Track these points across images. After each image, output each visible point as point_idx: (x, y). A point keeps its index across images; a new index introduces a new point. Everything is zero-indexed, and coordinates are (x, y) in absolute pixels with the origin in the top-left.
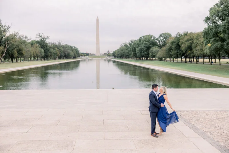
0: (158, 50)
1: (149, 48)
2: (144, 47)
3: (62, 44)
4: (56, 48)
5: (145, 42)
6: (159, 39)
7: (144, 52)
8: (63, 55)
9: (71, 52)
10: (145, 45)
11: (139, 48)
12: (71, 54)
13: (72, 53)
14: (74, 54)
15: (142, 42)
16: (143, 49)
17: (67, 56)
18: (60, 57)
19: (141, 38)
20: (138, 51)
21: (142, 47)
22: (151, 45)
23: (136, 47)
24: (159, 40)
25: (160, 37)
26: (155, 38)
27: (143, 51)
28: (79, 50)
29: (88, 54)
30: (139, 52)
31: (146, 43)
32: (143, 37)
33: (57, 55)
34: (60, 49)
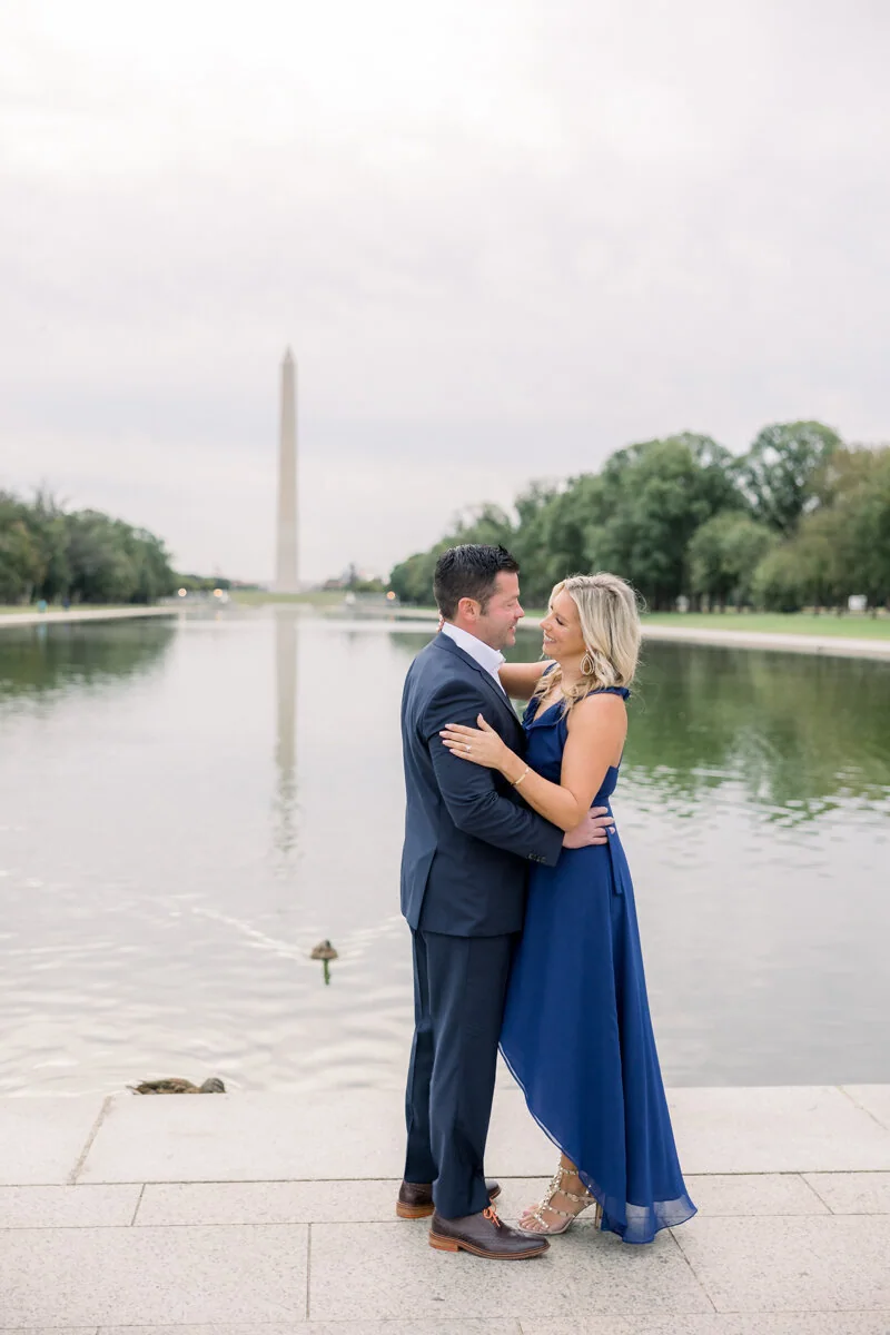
0: (762, 540)
1: (680, 526)
2: (653, 515)
3: (64, 502)
4: (21, 527)
5: (655, 483)
6: (755, 465)
7: (646, 554)
8: (65, 572)
9: (121, 557)
10: (655, 507)
11: (615, 522)
12: (119, 573)
13: (125, 569)
14: (143, 575)
15: (634, 483)
16: (640, 533)
17: (89, 588)
18: (47, 591)
19: (620, 455)
20: (606, 548)
21: (638, 517)
22: (700, 506)
23: (584, 521)
24: (753, 473)
25: (756, 449)
26: (723, 454)
27: (637, 549)
28: (167, 548)
29: (223, 584)
30: (615, 552)
31: (666, 486)
32: (638, 448)
33: (27, 574)
34: (47, 536)
